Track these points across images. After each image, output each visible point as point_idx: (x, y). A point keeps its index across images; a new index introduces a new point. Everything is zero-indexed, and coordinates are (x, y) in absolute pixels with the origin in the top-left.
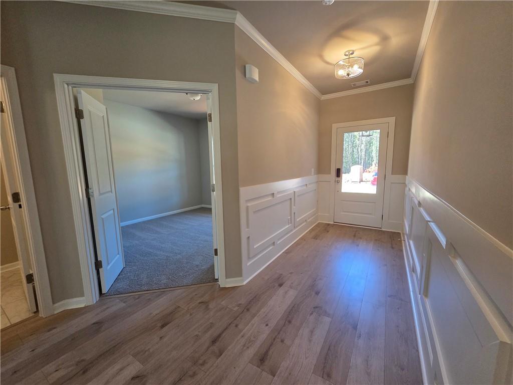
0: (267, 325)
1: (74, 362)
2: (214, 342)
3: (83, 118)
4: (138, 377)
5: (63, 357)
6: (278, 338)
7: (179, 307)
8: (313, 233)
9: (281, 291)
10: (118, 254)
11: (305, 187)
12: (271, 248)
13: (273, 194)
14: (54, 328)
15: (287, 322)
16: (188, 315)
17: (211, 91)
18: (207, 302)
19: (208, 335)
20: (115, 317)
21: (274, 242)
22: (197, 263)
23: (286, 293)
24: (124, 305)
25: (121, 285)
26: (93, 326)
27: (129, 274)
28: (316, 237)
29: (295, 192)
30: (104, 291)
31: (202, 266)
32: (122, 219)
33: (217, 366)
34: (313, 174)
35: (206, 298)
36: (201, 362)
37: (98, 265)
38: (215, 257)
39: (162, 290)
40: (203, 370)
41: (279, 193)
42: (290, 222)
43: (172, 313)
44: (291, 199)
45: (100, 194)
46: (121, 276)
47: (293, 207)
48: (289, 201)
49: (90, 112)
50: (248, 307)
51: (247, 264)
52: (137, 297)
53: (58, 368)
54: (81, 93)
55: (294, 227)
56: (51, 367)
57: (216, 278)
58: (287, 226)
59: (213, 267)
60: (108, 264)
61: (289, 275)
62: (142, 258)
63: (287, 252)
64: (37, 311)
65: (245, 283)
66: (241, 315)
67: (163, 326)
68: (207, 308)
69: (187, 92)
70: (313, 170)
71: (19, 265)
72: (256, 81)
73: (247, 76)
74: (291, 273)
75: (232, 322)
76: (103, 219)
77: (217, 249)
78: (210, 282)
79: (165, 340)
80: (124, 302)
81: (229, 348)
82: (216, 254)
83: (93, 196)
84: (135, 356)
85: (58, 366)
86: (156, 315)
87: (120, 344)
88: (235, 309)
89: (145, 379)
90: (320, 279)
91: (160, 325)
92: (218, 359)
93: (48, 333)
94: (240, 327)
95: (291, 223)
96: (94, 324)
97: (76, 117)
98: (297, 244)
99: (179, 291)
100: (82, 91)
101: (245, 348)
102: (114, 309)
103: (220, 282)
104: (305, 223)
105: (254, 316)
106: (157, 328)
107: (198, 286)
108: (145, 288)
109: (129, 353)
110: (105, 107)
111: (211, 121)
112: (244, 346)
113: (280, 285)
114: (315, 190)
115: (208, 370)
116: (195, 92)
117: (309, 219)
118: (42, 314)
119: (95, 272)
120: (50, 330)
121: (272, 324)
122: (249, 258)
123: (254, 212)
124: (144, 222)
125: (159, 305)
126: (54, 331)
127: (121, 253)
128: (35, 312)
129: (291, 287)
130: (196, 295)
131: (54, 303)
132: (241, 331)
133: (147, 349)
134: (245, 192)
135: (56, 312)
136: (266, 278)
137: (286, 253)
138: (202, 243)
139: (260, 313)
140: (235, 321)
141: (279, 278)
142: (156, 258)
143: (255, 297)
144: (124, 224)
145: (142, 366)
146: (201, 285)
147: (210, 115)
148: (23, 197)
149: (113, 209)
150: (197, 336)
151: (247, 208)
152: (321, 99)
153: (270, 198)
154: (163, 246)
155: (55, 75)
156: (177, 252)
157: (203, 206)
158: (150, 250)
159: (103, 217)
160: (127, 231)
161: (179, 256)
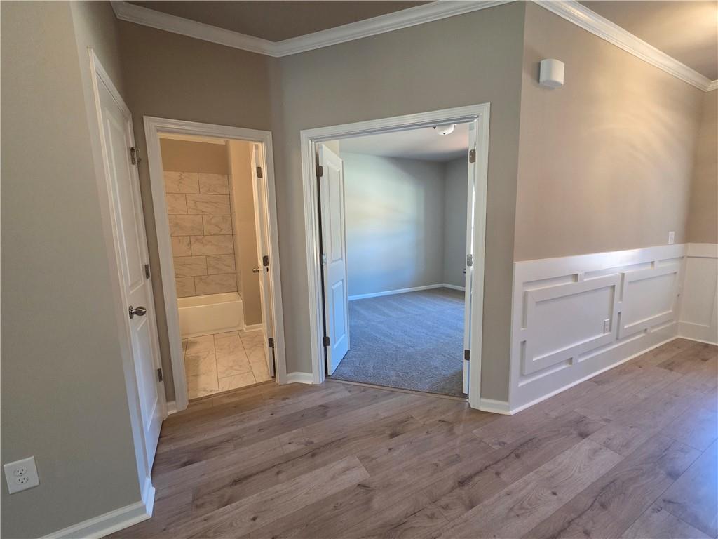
0: (554, 494)
1: (303, 440)
2: (462, 483)
3: (322, 175)
4: (364, 486)
5: (295, 431)
6: (577, 524)
7: (412, 417)
8: (664, 357)
9: (585, 446)
10: (344, 333)
11: (649, 267)
12: (564, 367)
13: (577, 274)
14: (287, 398)
15: (596, 503)
16: (425, 433)
17: (478, 117)
18: (451, 423)
19: (452, 470)
20: (339, 405)
21: (571, 359)
22: (436, 364)
23: (595, 451)
24: (349, 394)
25: (347, 370)
26: (320, 408)
27: (354, 359)
28: (669, 366)
29: (623, 274)
30: (330, 373)
31: (443, 370)
32: (349, 293)
33: (466, 521)
34: (671, 241)
35: (448, 416)
36: (442, 503)
37: (326, 341)
38: (466, 362)
39: (392, 389)
40: (445, 517)
41: (588, 274)
42: (607, 327)
43: (402, 422)
44: (614, 287)
45: (333, 262)
46: (345, 360)
47: (617, 302)
48: (609, 291)
49: (328, 168)
50: (519, 452)
51: (518, 384)
52: (362, 389)
53: (291, 441)
54: (321, 148)
55: (617, 339)
56: (285, 437)
57: (465, 391)
58: (602, 335)
59: (460, 375)
60: (335, 343)
61: (604, 423)
62: (368, 343)
63: (598, 381)
64: (274, 377)
65: (512, 412)
66: (506, 460)
67: (393, 435)
68: (451, 431)
69: (435, 124)
70: (672, 234)
71: (263, 327)
72: (557, 84)
73: (542, 79)
74: (608, 421)
75: (490, 465)
76: (333, 290)
77: (469, 351)
78: (454, 395)
79: (395, 454)
80: (350, 391)
81: (486, 502)
82: (467, 357)
83: (326, 263)
84: (362, 459)
85: (291, 439)
86: (384, 418)
87: (345, 440)
88: (496, 447)
89: (371, 493)
90: (682, 450)
91: (389, 433)
92: (468, 510)
93: (283, 402)
94: (504, 477)
95: (610, 330)
96: (320, 406)
97: (317, 175)
98: (621, 370)
99: (412, 396)
100: (324, 146)
101: (512, 514)
102: (338, 396)
103: (470, 400)
104: (642, 335)
105: (529, 469)
106: (385, 435)
107: (437, 396)
108: (372, 381)
109: (355, 453)
110: (341, 160)
111: (473, 160)
112: (511, 509)
113: (583, 435)
114: (675, 273)
115: (453, 519)
116: (446, 123)
117: (653, 327)
118: (278, 381)
119: (323, 348)
120: (284, 399)
121: (567, 495)
122: (523, 375)
123: (538, 303)
124: (369, 299)
125: (388, 407)
126: (287, 401)
127: (346, 333)
128: (273, 377)
129: (606, 445)
130: (435, 408)
131: (287, 373)
132: (505, 485)
133: (374, 456)
134: (523, 269)
135: (289, 382)
136: (553, 414)
137: (596, 382)
138: (444, 337)
139: (541, 468)
140: (495, 466)
141: (579, 422)
142: (384, 346)
143: (531, 440)
144: (352, 298)
145: (368, 475)
146: (441, 396)
147: (473, 153)
148: (270, 261)
149: (343, 280)
150: (436, 465)
151: (526, 295)
152: (708, 90)
153: (570, 282)
154: (392, 332)
155: (301, 132)
156: (409, 343)
157: (444, 285)
158: (377, 335)
159: (333, 287)
160: (354, 307)
161: (412, 350)
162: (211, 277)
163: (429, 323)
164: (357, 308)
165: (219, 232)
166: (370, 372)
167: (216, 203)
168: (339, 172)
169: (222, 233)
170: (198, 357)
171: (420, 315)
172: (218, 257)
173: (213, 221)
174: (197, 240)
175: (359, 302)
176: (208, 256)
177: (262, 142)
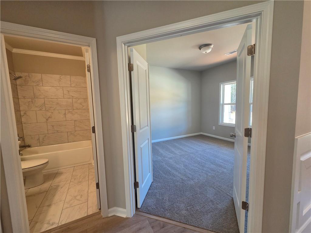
3: (133, 70)
10: (149, 172)
27: (156, 191)
30: (139, 206)
37: (136, 185)
45: (141, 129)
49: (138, 66)
54: (132, 51)
64: (100, 209)
76: (141, 148)
83: (136, 131)
97: (129, 70)
100: (134, 49)
110: (147, 63)
119: (134, 190)
123: (307, 169)
124: (164, 142)
127: (151, 172)
131: (108, 208)
135: (110, 215)
142: (174, 178)
144: (153, 141)
148: (96, 130)
149: (148, 139)
154: (178, 166)
155: (117, 38)
156: (190, 176)
157: (202, 133)
158: (169, 169)
159: (142, 146)
160: (155, 147)
161: (192, 182)
162: (77, 132)
163: (199, 159)
164: (157, 148)
165: (82, 107)
166: (167, 204)
167: (80, 92)
168: (146, 70)
169: (84, 108)
170: (58, 186)
171: (192, 153)
172: (81, 121)
173: (79, 101)
174: (69, 112)
175: (158, 144)
176: (75, 121)
177: (89, 46)
